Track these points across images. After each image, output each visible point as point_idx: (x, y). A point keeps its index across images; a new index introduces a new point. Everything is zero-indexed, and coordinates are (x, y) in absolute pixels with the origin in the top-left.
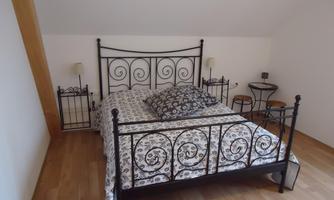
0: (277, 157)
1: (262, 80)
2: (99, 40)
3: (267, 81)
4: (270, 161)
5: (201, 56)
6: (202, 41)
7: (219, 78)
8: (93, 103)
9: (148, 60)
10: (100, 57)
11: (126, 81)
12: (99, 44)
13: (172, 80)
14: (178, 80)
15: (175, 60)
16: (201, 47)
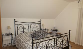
0: (67, 45)
1: (54, 29)
2: (15, 20)
3: (55, 29)
4: (66, 46)
5: (41, 23)
6: (41, 20)
7: (45, 28)
8: (13, 37)
9: (28, 24)
10: (15, 24)
11: (22, 30)
12: (15, 21)
13: (34, 29)
14: (36, 29)
15: (35, 24)
16: (41, 21)
